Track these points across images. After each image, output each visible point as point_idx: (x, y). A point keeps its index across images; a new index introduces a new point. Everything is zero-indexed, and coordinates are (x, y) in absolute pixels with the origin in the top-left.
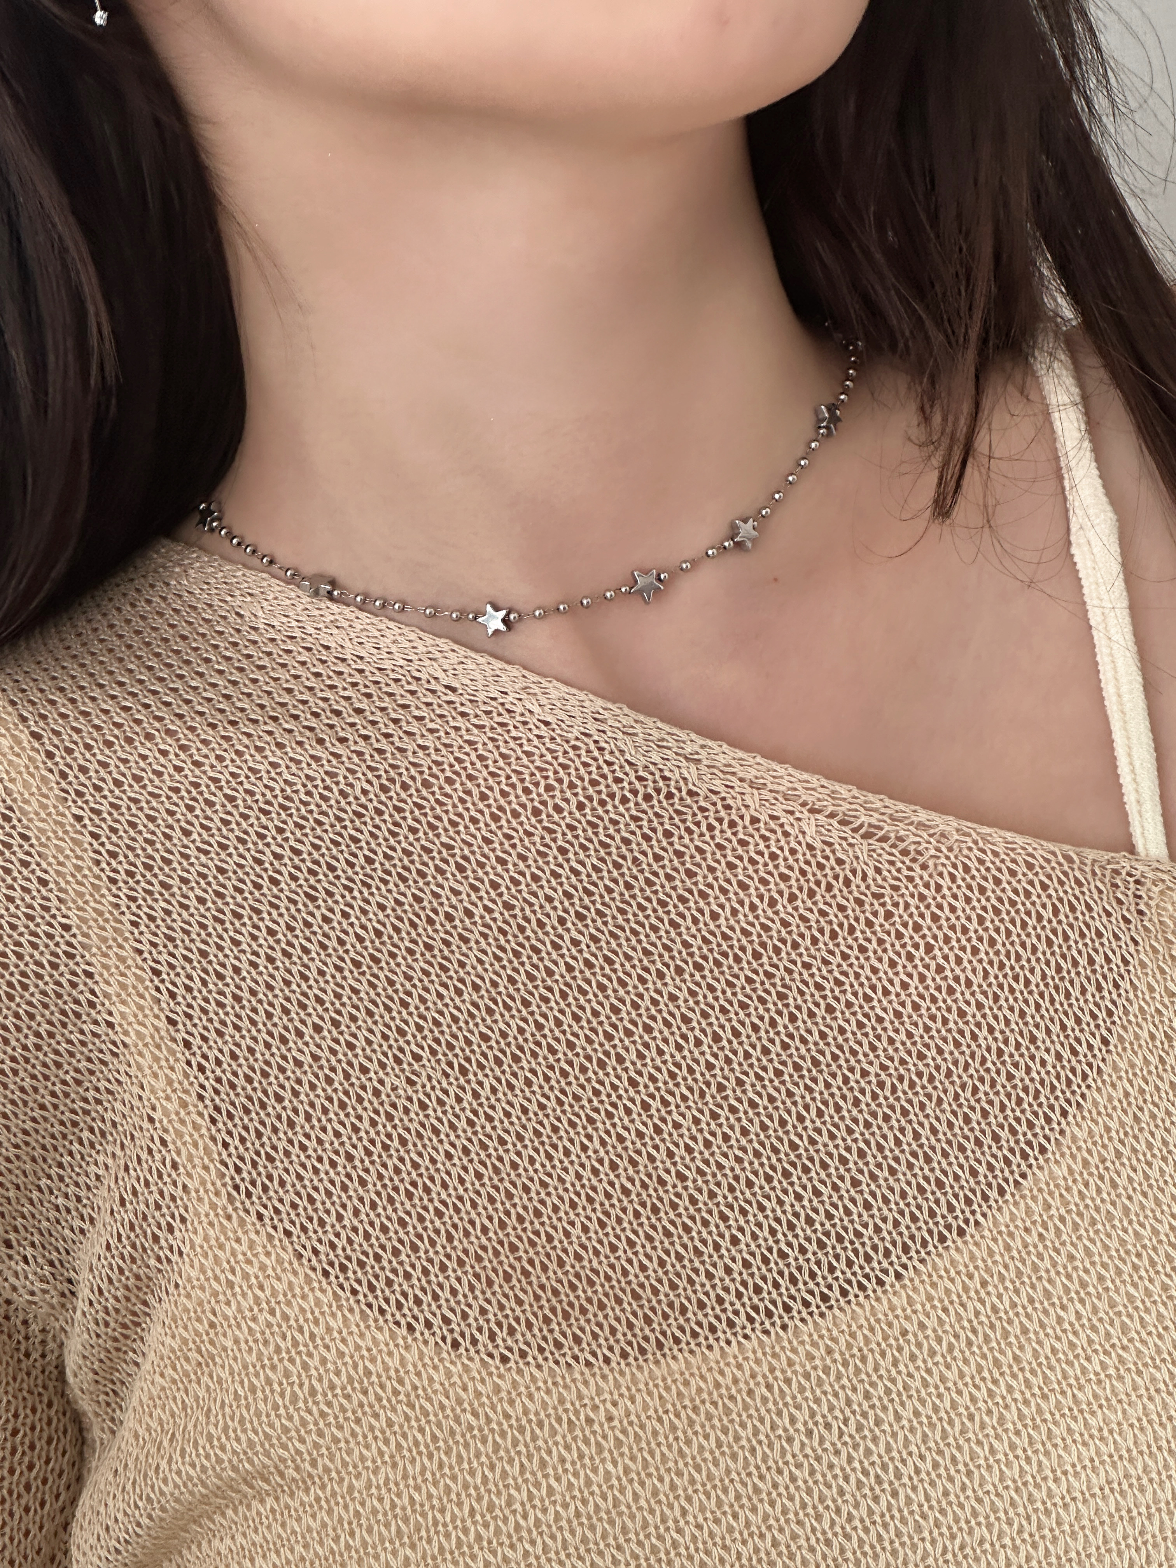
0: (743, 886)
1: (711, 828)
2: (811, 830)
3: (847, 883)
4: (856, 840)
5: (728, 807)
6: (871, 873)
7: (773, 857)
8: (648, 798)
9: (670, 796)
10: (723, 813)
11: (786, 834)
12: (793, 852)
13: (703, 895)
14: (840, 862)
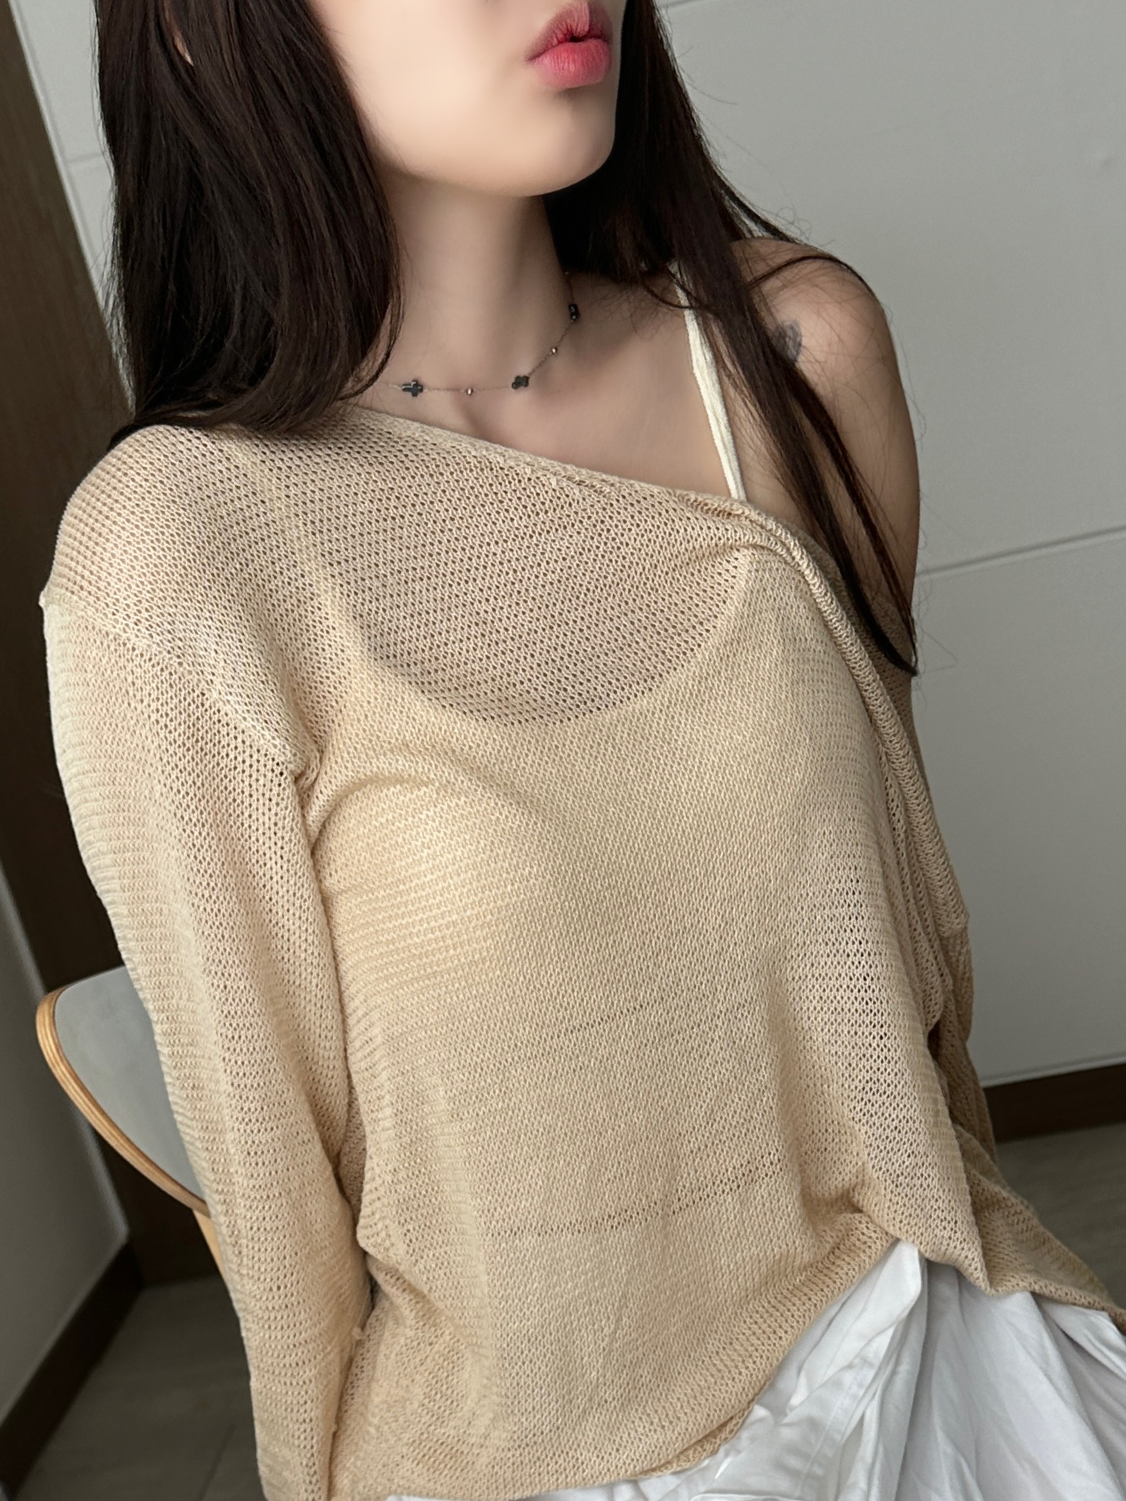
0: (525, 507)
1: (510, 483)
2: (554, 482)
3: (570, 505)
4: (574, 486)
5: (517, 474)
6: (581, 500)
7: (538, 494)
8: (482, 470)
9: (492, 469)
10: (515, 477)
11: (544, 485)
12: (547, 492)
13: (507, 511)
14: (567, 496)
